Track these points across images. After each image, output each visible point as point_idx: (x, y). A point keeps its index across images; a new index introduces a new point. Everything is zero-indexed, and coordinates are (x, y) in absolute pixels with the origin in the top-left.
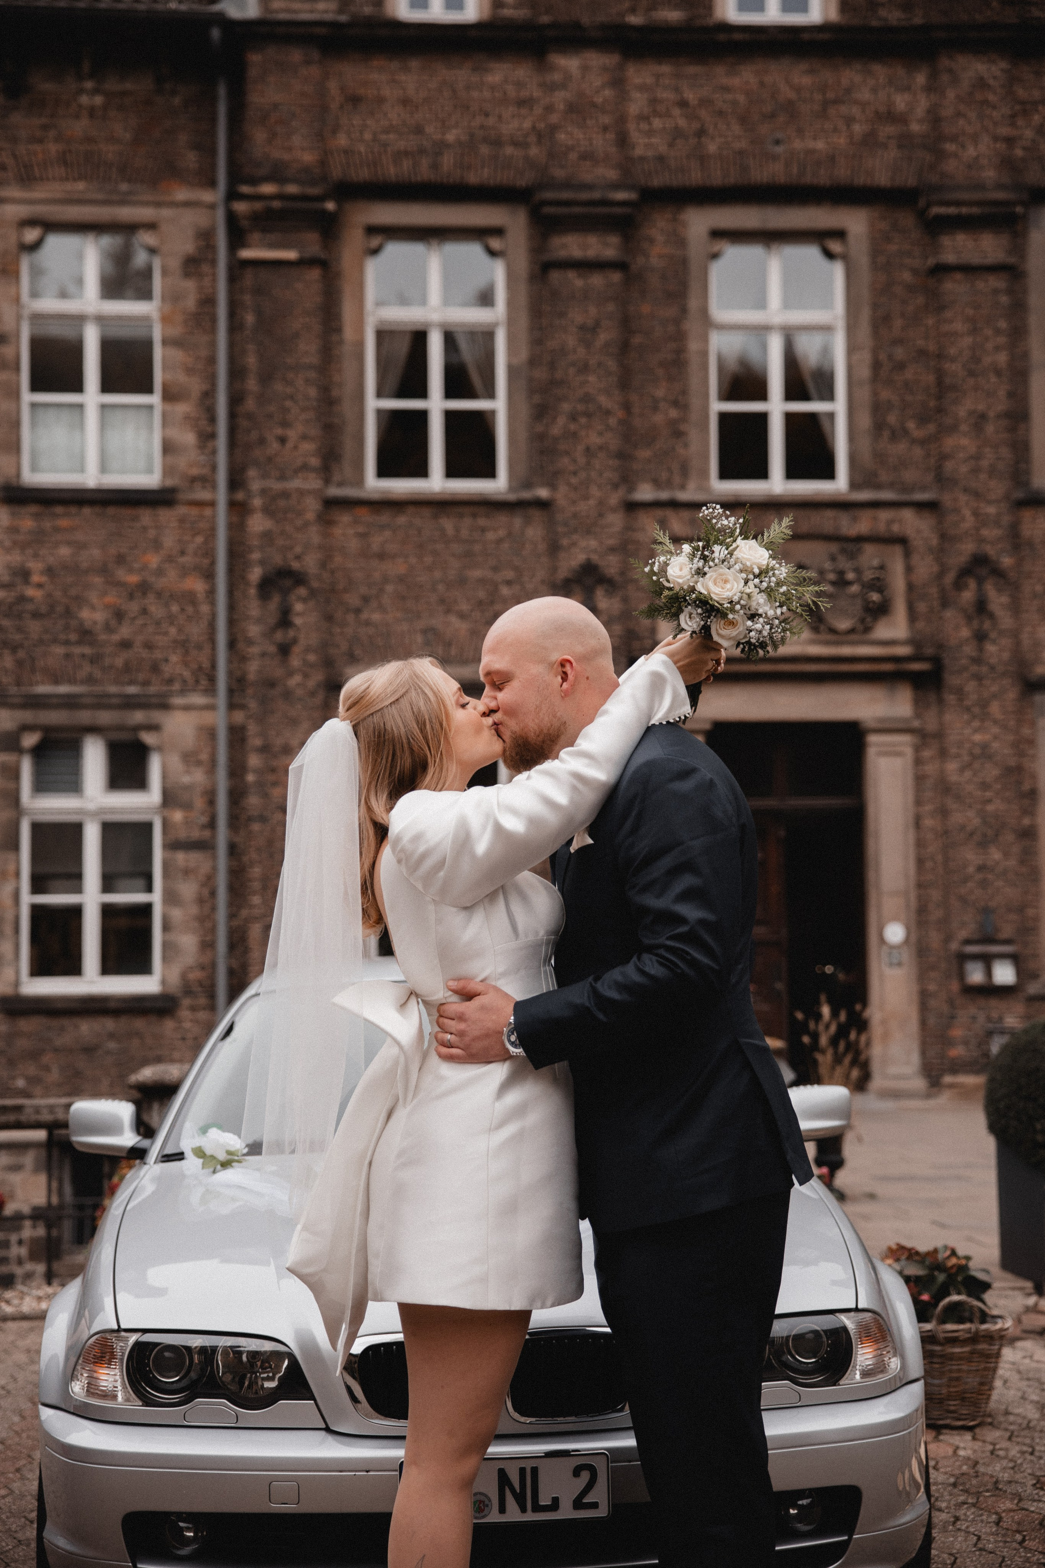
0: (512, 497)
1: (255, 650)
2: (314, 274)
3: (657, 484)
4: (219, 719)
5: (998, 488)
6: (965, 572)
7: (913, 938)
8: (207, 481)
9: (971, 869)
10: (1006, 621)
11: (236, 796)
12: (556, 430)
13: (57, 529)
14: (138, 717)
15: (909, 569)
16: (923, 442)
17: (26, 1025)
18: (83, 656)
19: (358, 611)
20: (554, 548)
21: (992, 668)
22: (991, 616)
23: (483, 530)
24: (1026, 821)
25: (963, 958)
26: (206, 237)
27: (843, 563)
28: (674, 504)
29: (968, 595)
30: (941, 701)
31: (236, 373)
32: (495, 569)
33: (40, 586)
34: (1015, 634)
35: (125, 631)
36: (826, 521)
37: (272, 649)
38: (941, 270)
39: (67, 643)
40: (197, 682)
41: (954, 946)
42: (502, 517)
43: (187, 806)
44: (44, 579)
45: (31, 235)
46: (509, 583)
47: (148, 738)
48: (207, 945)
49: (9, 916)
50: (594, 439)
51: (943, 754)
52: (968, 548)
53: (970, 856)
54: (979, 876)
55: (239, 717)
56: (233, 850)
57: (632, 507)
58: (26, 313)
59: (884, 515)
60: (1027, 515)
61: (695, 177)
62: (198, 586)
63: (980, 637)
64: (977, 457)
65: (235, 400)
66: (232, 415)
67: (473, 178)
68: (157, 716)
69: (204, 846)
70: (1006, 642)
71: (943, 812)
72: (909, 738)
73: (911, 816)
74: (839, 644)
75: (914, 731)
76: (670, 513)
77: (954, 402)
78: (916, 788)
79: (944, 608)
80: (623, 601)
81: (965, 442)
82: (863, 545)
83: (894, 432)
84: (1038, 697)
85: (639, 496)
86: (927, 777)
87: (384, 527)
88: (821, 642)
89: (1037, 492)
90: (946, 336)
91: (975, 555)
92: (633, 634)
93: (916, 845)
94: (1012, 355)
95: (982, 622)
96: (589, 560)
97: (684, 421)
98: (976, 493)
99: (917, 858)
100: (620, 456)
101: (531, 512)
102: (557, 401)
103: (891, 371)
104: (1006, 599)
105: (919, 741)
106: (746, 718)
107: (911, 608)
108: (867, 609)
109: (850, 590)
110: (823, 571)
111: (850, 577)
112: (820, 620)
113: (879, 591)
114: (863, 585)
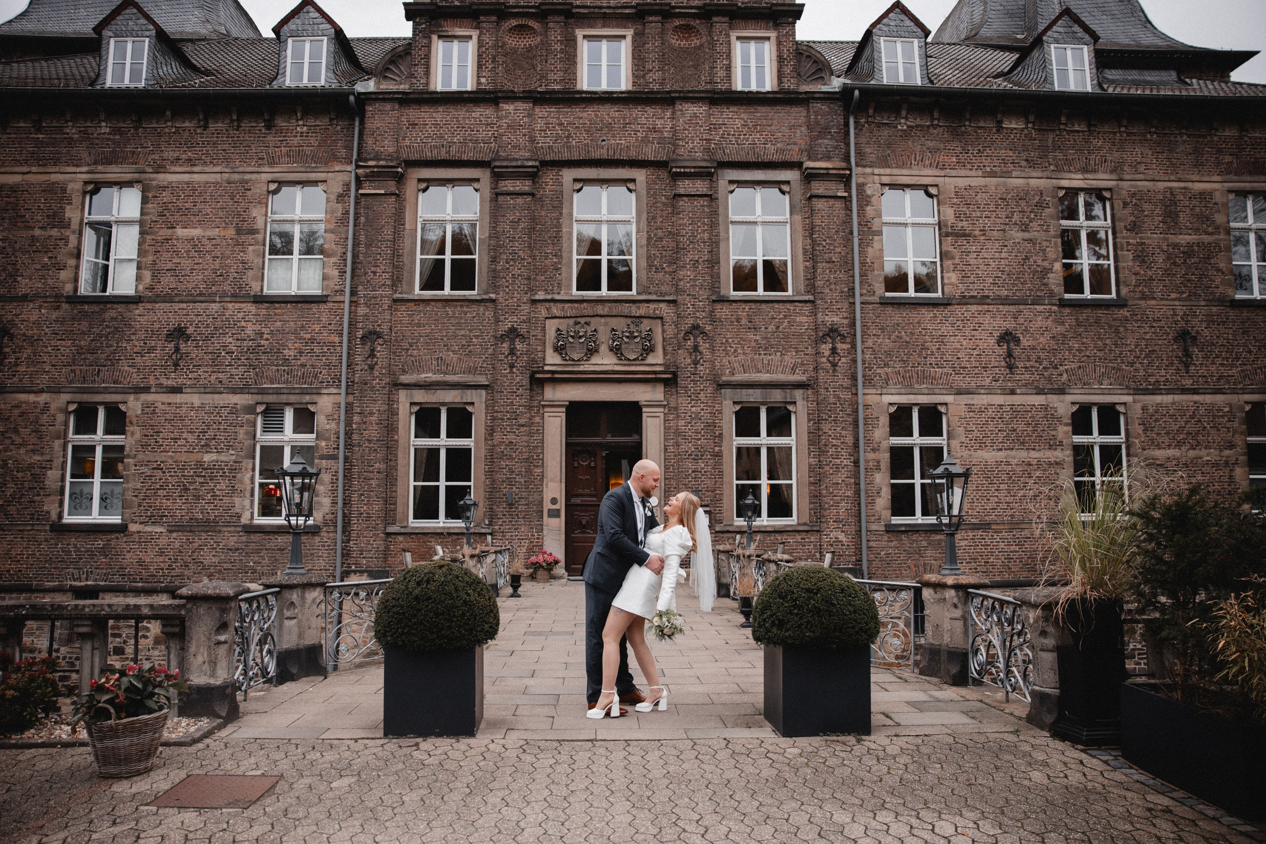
0: (478, 298)
1: (359, 368)
2: (393, 199)
3: (546, 292)
4: (342, 399)
5: (704, 294)
6: (688, 333)
8: (342, 292)
9: (690, 471)
10: (708, 355)
11: (348, 434)
12: (499, 268)
13: (275, 314)
14: (307, 398)
15: (664, 331)
16: (670, 273)
17: (255, 537)
18: (284, 371)
19: (408, 349)
20: (497, 321)
21: (701, 377)
22: (701, 353)
23: (466, 313)
24: (717, 449)
26: (347, 185)
27: (632, 328)
28: (554, 301)
29: (690, 343)
30: (677, 391)
31: (356, 244)
32: (470, 331)
33: (267, 339)
34: (712, 362)
35: (303, 360)
36: (625, 309)
37: (366, 367)
38: (677, 196)
39: (276, 366)
40: (334, 382)
42: (475, 307)
43: (327, 439)
44: (269, 337)
45: (273, 187)
46: (477, 337)
47: (312, 408)
48: (334, 503)
49: (249, 488)
50: (516, 272)
51: (678, 417)
52: (690, 321)
53: (690, 465)
55: (351, 398)
56: (346, 459)
57: (534, 302)
58: (269, 220)
59: (652, 306)
60: (718, 306)
61: (566, 156)
62: (337, 339)
63: (696, 363)
64: (695, 280)
65: (355, 256)
66: (353, 263)
67: (465, 157)
68: (315, 398)
69: (334, 457)
70: (707, 365)
71: (678, 445)
72: (662, 410)
73: (663, 446)
74: (629, 365)
75: (664, 406)
76: (552, 304)
77: (684, 255)
78: (665, 432)
79: (679, 349)
80: (529, 344)
81: (689, 273)
82: (642, 320)
83: (657, 269)
84: (723, 391)
85: (537, 297)
86: (670, 428)
87: (420, 311)
88: (621, 365)
89: (723, 296)
90: (680, 225)
91: (693, 325)
92: (533, 360)
93: (665, 459)
94: (711, 234)
95: (696, 356)
96: (513, 326)
97: (560, 263)
98: (694, 296)
99: (665, 466)
100: (529, 279)
101: (488, 304)
102: (501, 253)
103: (656, 241)
104: (707, 345)
105: (666, 411)
106: (585, 399)
107: (664, 349)
108: (644, 349)
109: (636, 340)
110: (623, 332)
111: (636, 334)
112: (622, 354)
113: (649, 341)
114: (642, 338)
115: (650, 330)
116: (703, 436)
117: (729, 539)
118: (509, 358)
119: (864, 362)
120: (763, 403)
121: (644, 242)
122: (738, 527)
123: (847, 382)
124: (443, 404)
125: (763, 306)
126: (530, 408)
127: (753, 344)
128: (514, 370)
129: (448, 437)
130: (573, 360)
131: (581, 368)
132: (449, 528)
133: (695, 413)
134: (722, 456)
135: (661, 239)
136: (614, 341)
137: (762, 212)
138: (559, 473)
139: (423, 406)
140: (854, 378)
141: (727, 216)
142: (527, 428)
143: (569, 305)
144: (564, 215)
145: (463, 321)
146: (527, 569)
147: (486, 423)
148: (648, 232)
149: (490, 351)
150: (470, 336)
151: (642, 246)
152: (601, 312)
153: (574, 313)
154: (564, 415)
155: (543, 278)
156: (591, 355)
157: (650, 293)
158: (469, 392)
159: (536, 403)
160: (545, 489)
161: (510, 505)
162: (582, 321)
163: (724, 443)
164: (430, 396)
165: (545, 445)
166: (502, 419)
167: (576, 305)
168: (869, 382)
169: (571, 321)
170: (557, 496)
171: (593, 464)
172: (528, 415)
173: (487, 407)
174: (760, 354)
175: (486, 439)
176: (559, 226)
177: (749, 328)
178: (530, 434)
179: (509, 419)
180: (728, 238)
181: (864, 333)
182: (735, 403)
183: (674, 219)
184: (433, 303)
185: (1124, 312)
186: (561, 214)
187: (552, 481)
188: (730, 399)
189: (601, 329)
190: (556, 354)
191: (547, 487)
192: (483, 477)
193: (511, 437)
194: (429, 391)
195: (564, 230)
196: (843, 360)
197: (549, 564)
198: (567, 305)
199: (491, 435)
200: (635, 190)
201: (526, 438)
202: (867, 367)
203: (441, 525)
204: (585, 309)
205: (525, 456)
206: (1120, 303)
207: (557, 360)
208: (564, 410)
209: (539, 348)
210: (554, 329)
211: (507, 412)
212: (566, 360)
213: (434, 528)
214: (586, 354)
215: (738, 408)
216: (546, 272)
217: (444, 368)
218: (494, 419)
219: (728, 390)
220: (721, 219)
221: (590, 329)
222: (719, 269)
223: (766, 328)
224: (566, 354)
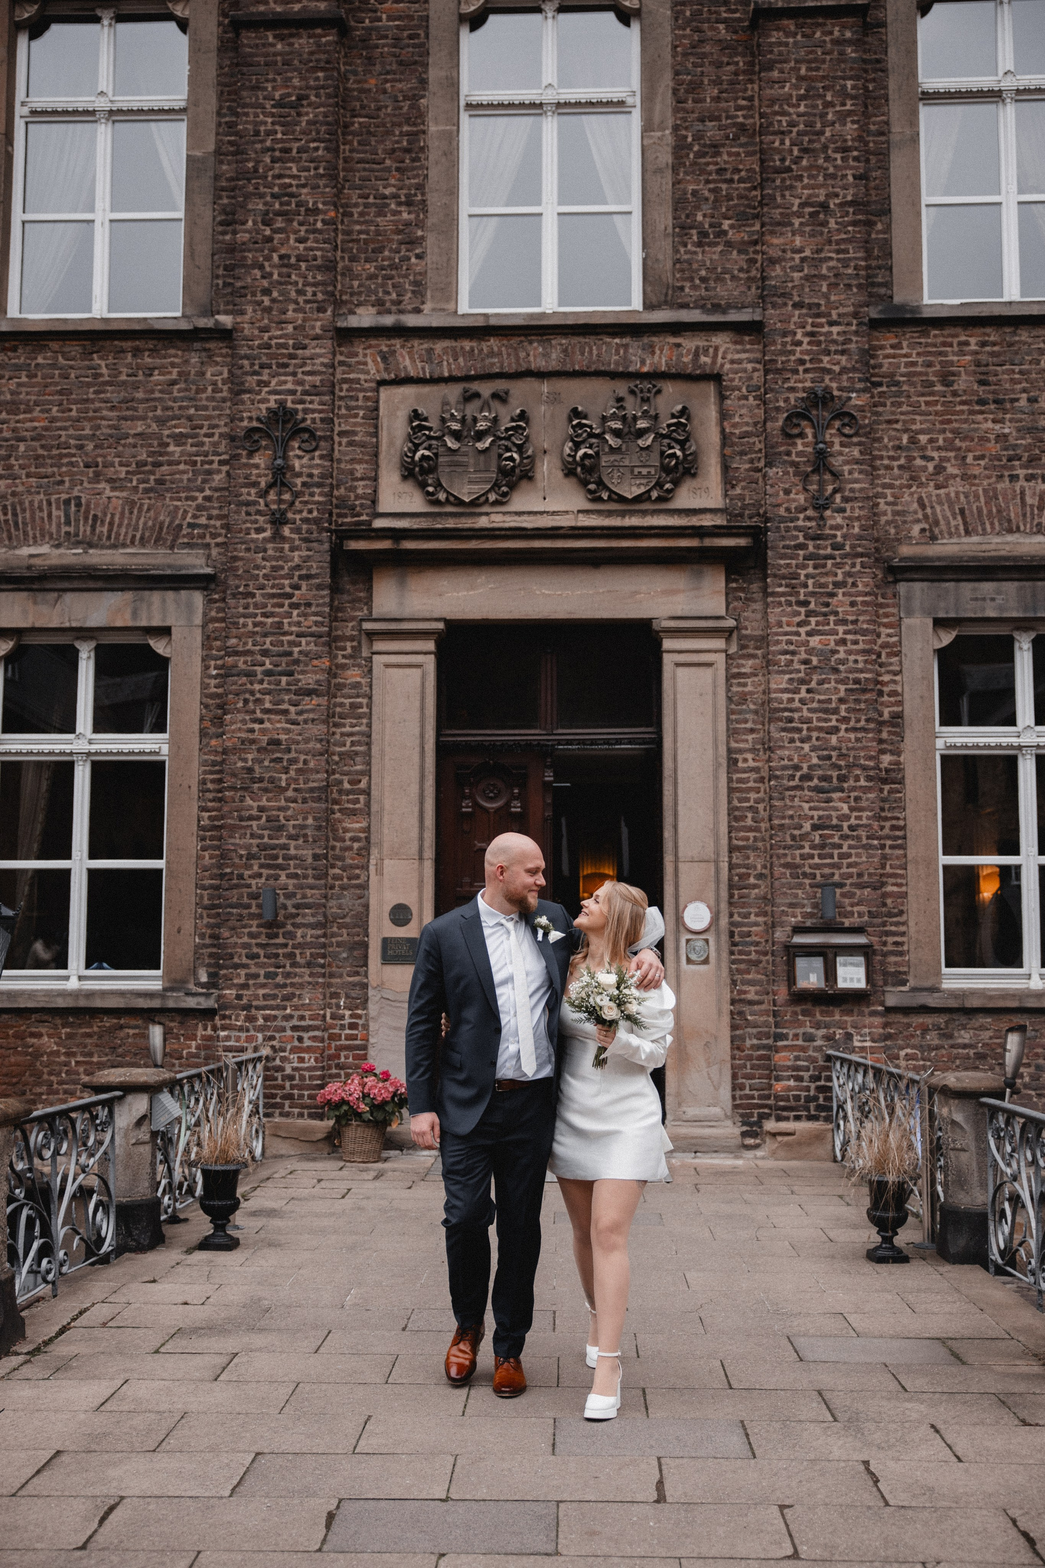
0: (184, 326)
3: (381, 306)
5: (844, 302)
6: (796, 416)
7: (724, 921)
9: (807, 827)
10: (856, 481)
15: (724, 415)
16: (743, 246)
20: (238, 390)
21: (837, 546)
22: (836, 475)
23: (150, 371)
24: (886, 759)
25: (793, 952)
27: (632, 407)
28: (401, 332)
30: (766, 593)
32: (161, 422)
34: (871, 501)
36: (609, 351)
38: (765, 16)
41: (780, 935)
42: (174, 356)
46: (179, 439)
50: (293, 247)
51: (768, 663)
52: (804, 382)
53: (805, 807)
54: (816, 838)
57: (345, 334)
59: (690, 343)
60: (887, 340)
63: (820, 504)
64: (816, 262)
70: (855, 510)
71: (768, 747)
72: (720, 644)
73: (723, 750)
74: (623, 514)
75: (727, 633)
76: (397, 343)
77: (784, 188)
78: (731, 711)
79: (769, 464)
80: (330, 457)
81: (798, 241)
82: (660, 384)
83: (703, 234)
84: (902, 587)
85: (353, 322)
86: (744, 698)
87: (18, 368)
88: (599, 512)
89: (902, 308)
90: (773, 101)
91: (811, 392)
92: (343, 503)
93: (731, 790)
94: (864, 129)
95: (822, 484)
96: (282, 404)
97: (420, 224)
98: (815, 311)
99: (731, 810)
100: (330, 266)
101: (211, 345)
102: (247, 196)
103: (700, 154)
104: (856, 452)
105: (733, 649)
106: (492, 615)
107: (726, 468)
108: (665, 469)
109: (640, 442)
110: (604, 419)
111: (642, 424)
112: (600, 483)
113: (682, 444)
114: (659, 436)
115: (684, 412)
116: (845, 720)
117: (925, 1030)
118: (272, 496)
120: (1023, 624)
121: (666, 157)
122: (954, 994)
124: (85, 633)
125: (1024, 335)
126: (332, 641)
127: (993, 448)
128: (286, 531)
129: (97, 729)
130: (460, 503)
131: (483, 522)
132: (90, 994)
133: (820, 653)
134: (901, 782)
135: (715, 148)
136: (577, 446)
137: (1016, 63)
138: (414, 833)
139: (30, 640)
141: (913, 73)
142: (323, 700)
143: (447, 343)
144: (432, 86)
145: (140, 395)
146: (321, 1117)
147: (204, 686)
148: (676, 128)
149: (218, 479)
150: (160, 437)
151: (659, 171)
152: (538, 362)
153: (460, 366)
154: (430, 663)
155: (371, 268)
156: (512, 487)
157: (684, 306)
158: (156, 597)
159: (349, 629)
160: (374, 879)
161: (272, 926)
162: (485, 389)
163: (910, 743)
164: (44, 609)
165: (375, 749)
166: (250, 674)
167: (467, 344)
169: (454, 392)
170: (411, 900)
171: (516, 808)
172: (325, 663)
173: (208, 640)
174: (1014, 478)
175: (203, 733)
176: (418, 117)
177: (982, 402)
178: (330, 718)
179: (268, 673)
180: (915, 139)
182: (940, 623)
183: (753, 89)
184: (55, 345)
186: (423, 82)
187: (395, 854)
188: (926, 612)
189: (541, 413)
190: (409, 487)
191: (380, 872)
192: (193, 845)
193: (276, 726)
194: (40, 596)
195: (433, 128)
197: (377, 1107)
198: (440, 346)
199: (219, 721)
200: (637, 13)
201: (318, 730)
203: (73, 984)
204: (492, 354)
205: (317, 780)
207: (414, 502)
208: (431, 646)
209: (360, 469)
210: (402, 415)
211: (265, 653)
212: (437, 503)
213: (48, 993)
214: (496, 486)
215: (947, 638)
216: (380, 250)
217: (84, 529)
218: (227, 673)
219: (917, 586)
220: (892, 84)
221: (506, 416)
222: (888, 229)
223: (1032, 400)
224: (439, 485)
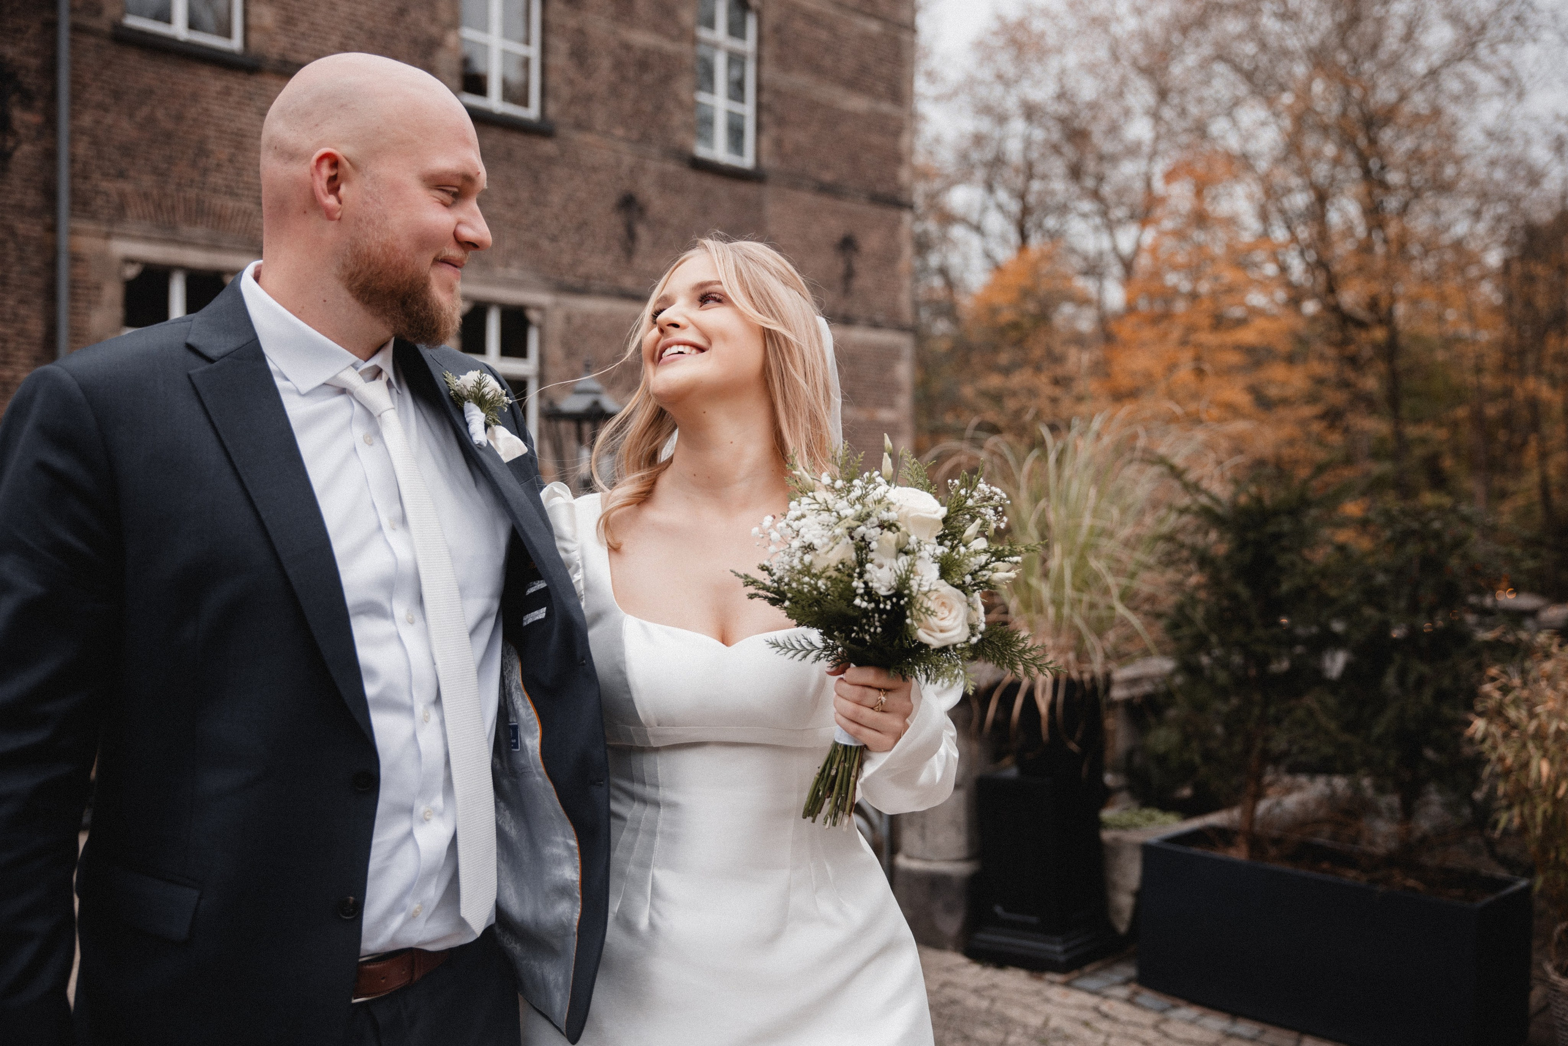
119: (73, 160)
123: (32, 199)
140: (50, 193)
168: (82, 205)
181: (75, 97)
185: (548, 147)
196: (26, 148)
202: (80, 174)
206: (541, 130)
